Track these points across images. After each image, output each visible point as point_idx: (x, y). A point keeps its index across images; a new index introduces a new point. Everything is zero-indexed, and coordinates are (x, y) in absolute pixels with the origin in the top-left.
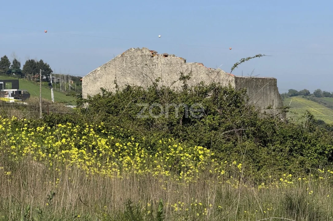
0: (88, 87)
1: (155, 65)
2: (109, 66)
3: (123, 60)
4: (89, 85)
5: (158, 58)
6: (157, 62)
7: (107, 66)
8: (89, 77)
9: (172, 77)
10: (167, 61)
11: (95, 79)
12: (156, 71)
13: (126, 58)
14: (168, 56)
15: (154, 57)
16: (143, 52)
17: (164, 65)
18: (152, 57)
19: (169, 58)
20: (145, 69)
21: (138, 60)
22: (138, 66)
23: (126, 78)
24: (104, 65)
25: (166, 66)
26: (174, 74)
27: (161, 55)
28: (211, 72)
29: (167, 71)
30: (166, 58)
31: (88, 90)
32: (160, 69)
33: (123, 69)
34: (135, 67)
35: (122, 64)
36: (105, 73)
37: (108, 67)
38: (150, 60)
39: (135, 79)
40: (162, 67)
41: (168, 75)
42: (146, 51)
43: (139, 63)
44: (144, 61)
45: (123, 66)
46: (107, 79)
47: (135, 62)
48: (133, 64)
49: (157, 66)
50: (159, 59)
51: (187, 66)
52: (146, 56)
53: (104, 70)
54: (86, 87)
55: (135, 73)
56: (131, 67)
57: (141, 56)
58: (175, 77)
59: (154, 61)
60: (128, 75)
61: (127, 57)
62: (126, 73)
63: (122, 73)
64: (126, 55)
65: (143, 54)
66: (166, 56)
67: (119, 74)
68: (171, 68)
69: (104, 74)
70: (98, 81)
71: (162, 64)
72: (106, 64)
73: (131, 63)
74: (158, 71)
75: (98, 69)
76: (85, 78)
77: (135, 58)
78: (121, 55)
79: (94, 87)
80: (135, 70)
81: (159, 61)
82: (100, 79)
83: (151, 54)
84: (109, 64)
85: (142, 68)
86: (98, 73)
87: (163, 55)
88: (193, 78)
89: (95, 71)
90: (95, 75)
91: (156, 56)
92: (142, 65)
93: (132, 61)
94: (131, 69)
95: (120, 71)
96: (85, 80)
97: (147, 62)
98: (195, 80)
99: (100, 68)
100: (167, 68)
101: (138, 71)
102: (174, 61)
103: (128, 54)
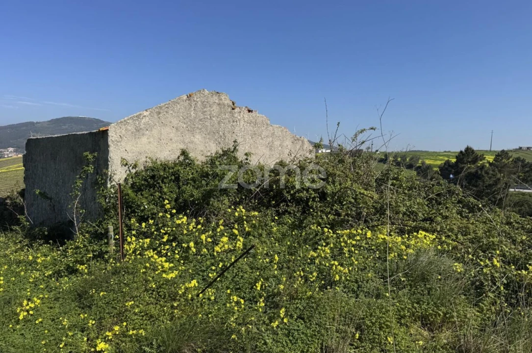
0: (123, 144)
1: (236, 121)
2: (167, 112)
3: (191, 106)
4: (125, 140)
5: (240, 112)
6: (239, 118)
7: (162, 111)
8: (125, 125)
10: (252, 118)
11: (139, 131)
12: (237, 130)
13: (196, 104)
14: (253, 112)
15: (236, 110)
16: (221, 100)
17: (248, 123)
18: (233, 109)
19: (253, 114)
20: (223, 124)
21: (213, 110)
22: (214, 119)
23: (194, 136)
24: (156, 108)
25: (249, 125)
26: (258, 138)
27: (245, 109)
28: (296, 140)
29: (250, 132)
30: (250, 113)
31: (124, 149)
32: (242, 129)
33: (191, 121)
34: (209, 121)
35: (189, 112)
36: (158, 122)
37: (165, 113)
38: (231, 112)
39: (209, 138)
40: (245, 125)
41: (252, 138)
43: (215, 114)
44: (221, 112)
45: (191, 116)
46: (161, 134)
47: (209, 113)
48: (206, 115)
49: (238, 123)
50: (242, 113)
51: (273, 130)
52: (225, 106)
53: (156, 117)
54: (119, 144)
55: (209, 129)
56: (203, 120)
57: (219, 105)
58: (259, 142)
59: (235, 116)
60: (198, 131)
61: (197, 102)
62: (194, 128)
63: (189, 127)
64: (195, 99)
65: (221, 102)
66: (249, 111)
67: (183, 127)
68: (256, 128)
69: (156, 124)
70: (143, 134)
71: (244, 121)
72: (161, 108)
73: (203, 113)
74: (239, 130)
75: (145, 114)
76: (116, 127)
77: (210, 106)
78: (186, 97)
79: (135, 145)
80: (209, 125)
81: (242, 116)
82: (147, 132)
83: (232, 105)
84: (167, 107)
85: (219, 123)
86: (144, 120)
87: (247, 109)
88: (278, 145)
89: (138, 117)
90: (138, 124)
91: (238, 108)
92: (219, 119)
93: (205, 110)
94: (202, 123)
95: (184, 123)
96: (117, 130)
97: (227, 116)
98: (280, 148)
99: (149, 112)
100: (251, 128)
101: (213, 126)
102: (259, 120)
103: (199, 97)
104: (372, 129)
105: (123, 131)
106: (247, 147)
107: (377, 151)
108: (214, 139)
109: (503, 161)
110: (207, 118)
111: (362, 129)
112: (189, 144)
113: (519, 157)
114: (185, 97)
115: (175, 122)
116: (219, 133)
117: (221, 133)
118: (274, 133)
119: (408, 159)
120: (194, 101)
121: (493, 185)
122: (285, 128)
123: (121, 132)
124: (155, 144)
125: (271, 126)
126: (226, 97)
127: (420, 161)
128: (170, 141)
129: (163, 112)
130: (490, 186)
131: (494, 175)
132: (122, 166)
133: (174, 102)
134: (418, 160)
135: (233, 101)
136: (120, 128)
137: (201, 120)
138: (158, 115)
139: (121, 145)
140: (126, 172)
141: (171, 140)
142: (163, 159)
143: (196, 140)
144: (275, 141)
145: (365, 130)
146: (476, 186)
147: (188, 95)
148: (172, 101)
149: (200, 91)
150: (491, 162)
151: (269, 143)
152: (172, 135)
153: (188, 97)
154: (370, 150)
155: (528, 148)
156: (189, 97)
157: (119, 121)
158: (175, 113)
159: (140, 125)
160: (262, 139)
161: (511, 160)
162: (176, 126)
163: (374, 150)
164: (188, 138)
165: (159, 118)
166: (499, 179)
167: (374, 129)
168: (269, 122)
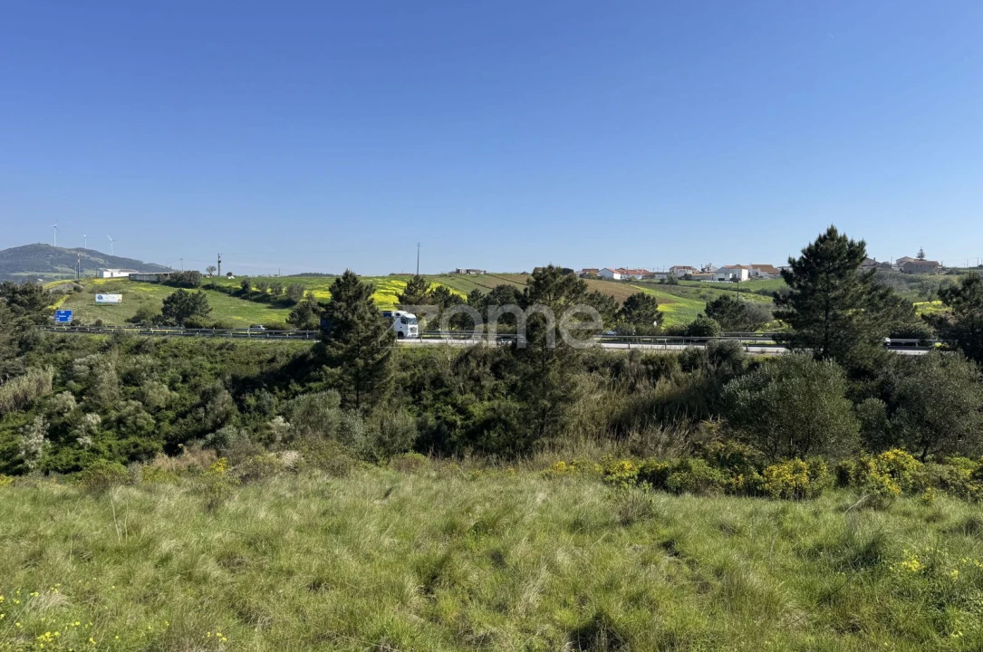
107: (230, 274)
109: (419, 292)
113: (441, 287)
119: (284, 290)
121: (372, 337)
127: (305, 292)
130: (367, 340)
131: (373, 321)
134: (303, 289)
146: (346, 342)
150: (401, 294)
154: (215, 273)
155: (468, 271)
161: (429, 290)
163: (224, 274)
166: (379, 328)
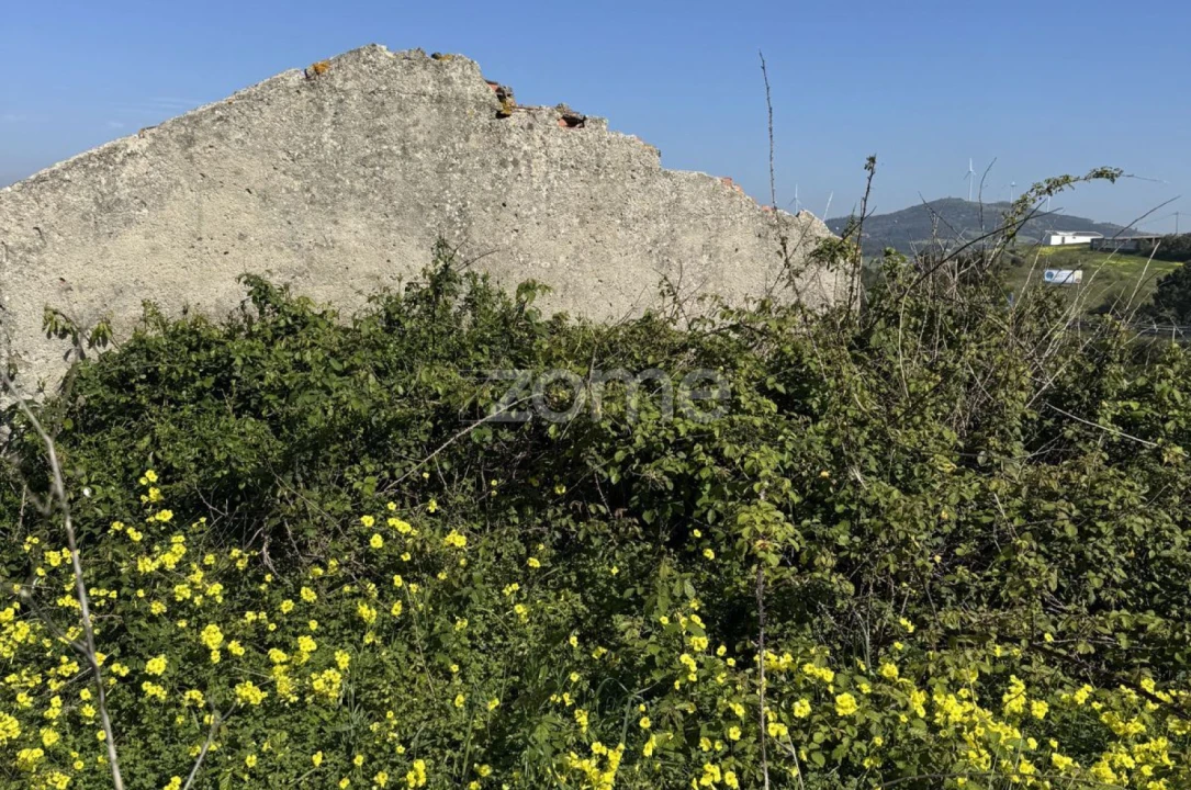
0: (50, 256)
1: (516, 163)
2: (220, 136)
3: (321, 109)
4: (55, 244)
5: (531, 127)
6: (526, 147)
7: (199, 134)
8: (54, 189)
9: (599, 237)
10: (582, 148)
11: (109, 209)
12: (519, 197)
13: (341, 101)
14: (587, 123)
15: (512, 121)
16: (448, 81)
17: (563, 167)
18: (500, 115)
19: (588, 133)
20: (456, 176)
21: (416, 124)
22: (419, 155)
23: (336, 222)
24: (178, 122)
25: (571, 176)
26: (609, 223)
27: (550, 115)
29: (573, 203)
30: (576, 131)
31: (55, 277)
32: (539, 189)
33: (320, 165)
34: (398, 163)
35: (312, 135)
36: (188, 174)
37: (213, 140)
38: (489, 129)
39: (399, 228)
40: (551, 176)
41: (583, 222)
42: (464, 76)
43: (421, 138)
44: (451, 130)
45: (321, 145)
46: (200, 217)
47: (396, 134)
48: (385, 143)
49: (523, 169)
50: (538, 132)
51: (676, 189)
52: (464, 104)
53: (177, 154)
54: (34, 258)
55: (398, 195)
56: (372, 160)
57: (439, 102)
58: (615, 237)
59: (509, 142)
60: (352, 203)
61: (347, 93)
62: (337, 191)
63: (314, 190)
64: (338, 83)
65: (448, 91)
66: (572, 122)
67: (289, 191)
68: (600, 186)
69: (178, 183)
70: (128, 222)
71: (550, 162)
72: (195, 121)
73: (373, 133)
74: (529, 196)
75: (133, 147)
76: (20, 197)
77: (400, 109)
78: (302, 76)
79: (97, 261)
80: (400, 178)
81: (538, 143)
82: (145, 211)
83: (496, 100)
84: (220, 118)
85: (441, 170)
86: (129, 168)
87: (559, 115)
88: (698, 248)
89: (107, 157)
90: (108, 184)
91: (523, 112)
92: (440, 157)
93: (381, 121)
94: (369, 171)
95: (297, 177)
96: (23, 207)
97: (473, 144)
98: (705, 259)
99: (150, 140)
100: (580, 186)
101: (415, 183)
102: (614, 155)
103: (356, 77)
104: (1099, 175)
105: (48, 212)
106: (562, 259)
108: (420, 232)
110: (391, 153)
111: (1058, 175)
112: (316, 252)
114: (296, 78)
115: (255, 171)
116: (441, 210)
117: (448, 207)
118: (678, 200)
120: (333, 90)
122: (728, 180)
123: (40, 215)
124: (179, 255)
125: (667, 175)
126: (469, 72)
128: (238, 242)
129: (206, 139)
132: (49, 336)
133: (249, 96)
135: (501, 85)
136: (38, 201)
137: (363, 162)
138: (185, 149)
139: (43, 262)
140: (66, 357)
141: (242, 237)
142: (212, 310)
143: (344, 236)
144: (684, 232)
145: (1066, 179)
147: (310, 70)
148: (242, 93)
149: (359, 51)
151: (656, 242)
152: (246, 221)
153: (308, 78)
156: (313, 77)
157: (33, 177)
158: (255, 137)
159: (116, 188)
160: (627, 227)
162: (260, 186)
164: (311, 227)
165: (190, 158)
167: (1112, 177)
168: (656, 160)
